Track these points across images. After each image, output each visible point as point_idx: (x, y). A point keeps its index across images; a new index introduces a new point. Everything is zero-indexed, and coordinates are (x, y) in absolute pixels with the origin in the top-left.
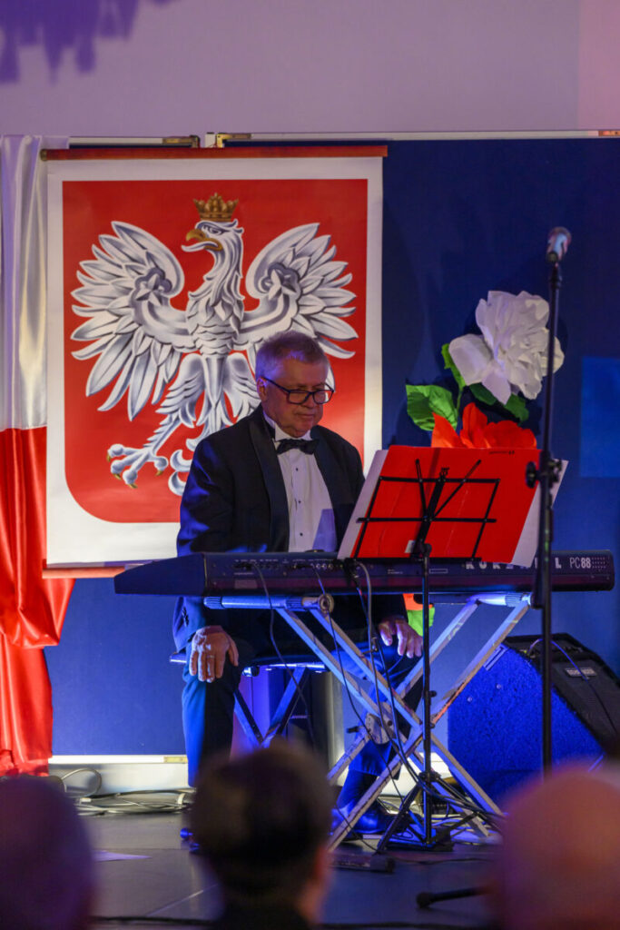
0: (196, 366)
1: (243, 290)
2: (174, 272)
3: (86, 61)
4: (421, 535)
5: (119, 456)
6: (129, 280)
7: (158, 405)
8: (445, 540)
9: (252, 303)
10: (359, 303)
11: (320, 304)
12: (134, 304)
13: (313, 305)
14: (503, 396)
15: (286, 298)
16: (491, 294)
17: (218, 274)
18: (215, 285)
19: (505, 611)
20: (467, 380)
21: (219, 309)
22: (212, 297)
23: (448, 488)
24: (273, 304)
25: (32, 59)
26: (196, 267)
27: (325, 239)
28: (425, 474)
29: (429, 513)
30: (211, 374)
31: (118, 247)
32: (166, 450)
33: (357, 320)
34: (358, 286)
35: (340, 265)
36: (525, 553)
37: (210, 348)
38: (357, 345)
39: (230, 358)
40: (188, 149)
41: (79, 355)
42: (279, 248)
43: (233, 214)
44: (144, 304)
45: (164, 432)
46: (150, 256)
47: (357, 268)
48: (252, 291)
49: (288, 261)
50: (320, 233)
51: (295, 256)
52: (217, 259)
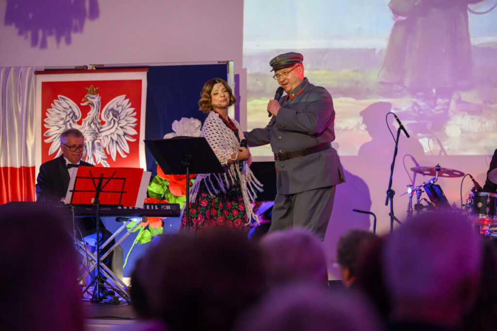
1: (100, 118)
2: (78, 113)
3: (69, 41)
4: (96, 198)
6: (63, 115)
8: (107, 198)
9: (103, 123)
10: (138, 122)
11: (125, 123)
12: (65, 123)
13: (123, 123)
15: (114, 121)
17: (92, 113)
18: (91, 117)
21: (92, 125)
22: (90, 121)
23: (105, 181)
24: (110, 123)
26: (85, 110)
27: (128, 100)
30: (89, 148)
31: (60, 104)
33: (137, 128)
34: (138, 117)
35: (132, 109)
37: (89, 138)
38: (137, 137)
39: (96, 142)
40: (83, 70)
42: (112, 104)
43: (98, 92)
44: (68, 124)
46: (70, 107)
47: (138, 110)
48: (103, 119)
49: (115, 108)
50: (126, 98)
51: (118, 106)
52: (92, 108)
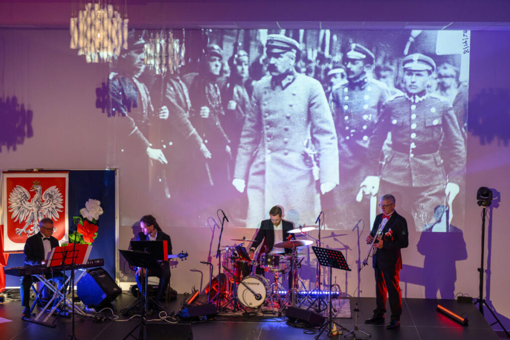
0: (33, 213)
1: (42, 199)
2: (28, 195)
3: (15, 149)
4: (63, 262)
5: (18, 230)
6: (20, 197)
7: (25, 220)
8: (68, 261)
9: (43, 201)
10: (64, 201)
11: (56, 201)
12: (21, 201)
13: (55, 202)
14: (91, 220)
15: (50, 200)
16: (89, 199)
17: (37, 196)
18: (36, 198)
19: (82, 272)
20: (84, 217)
21: (37, 203)
22: (36, 200)
23: (68, 253)
24: (47, 201)
25: (4, 148)
26: (33, 194)
27: (57, 189)
28: (63, 251)
29: (64, 258)
30: (35, 215)
31: (18, 190)
32: (27, 229)
33: (63, 204)
34: (64, 198)
35: (60, 194)
36: (85, 262)
37: (35, 210)
38: (63, 209)
39: (39, 212)
40: (31, 171)
41: (10, 211)
42: (48, 191)
43: (40, 184)
44: (23, 201)
45: (26, 226)
46: (24, 192)
47: (64, 194)
48: (43, 199)
49: (50, 193)
50: (56, 188)
51: (52, 192)
52: (37, 193)
